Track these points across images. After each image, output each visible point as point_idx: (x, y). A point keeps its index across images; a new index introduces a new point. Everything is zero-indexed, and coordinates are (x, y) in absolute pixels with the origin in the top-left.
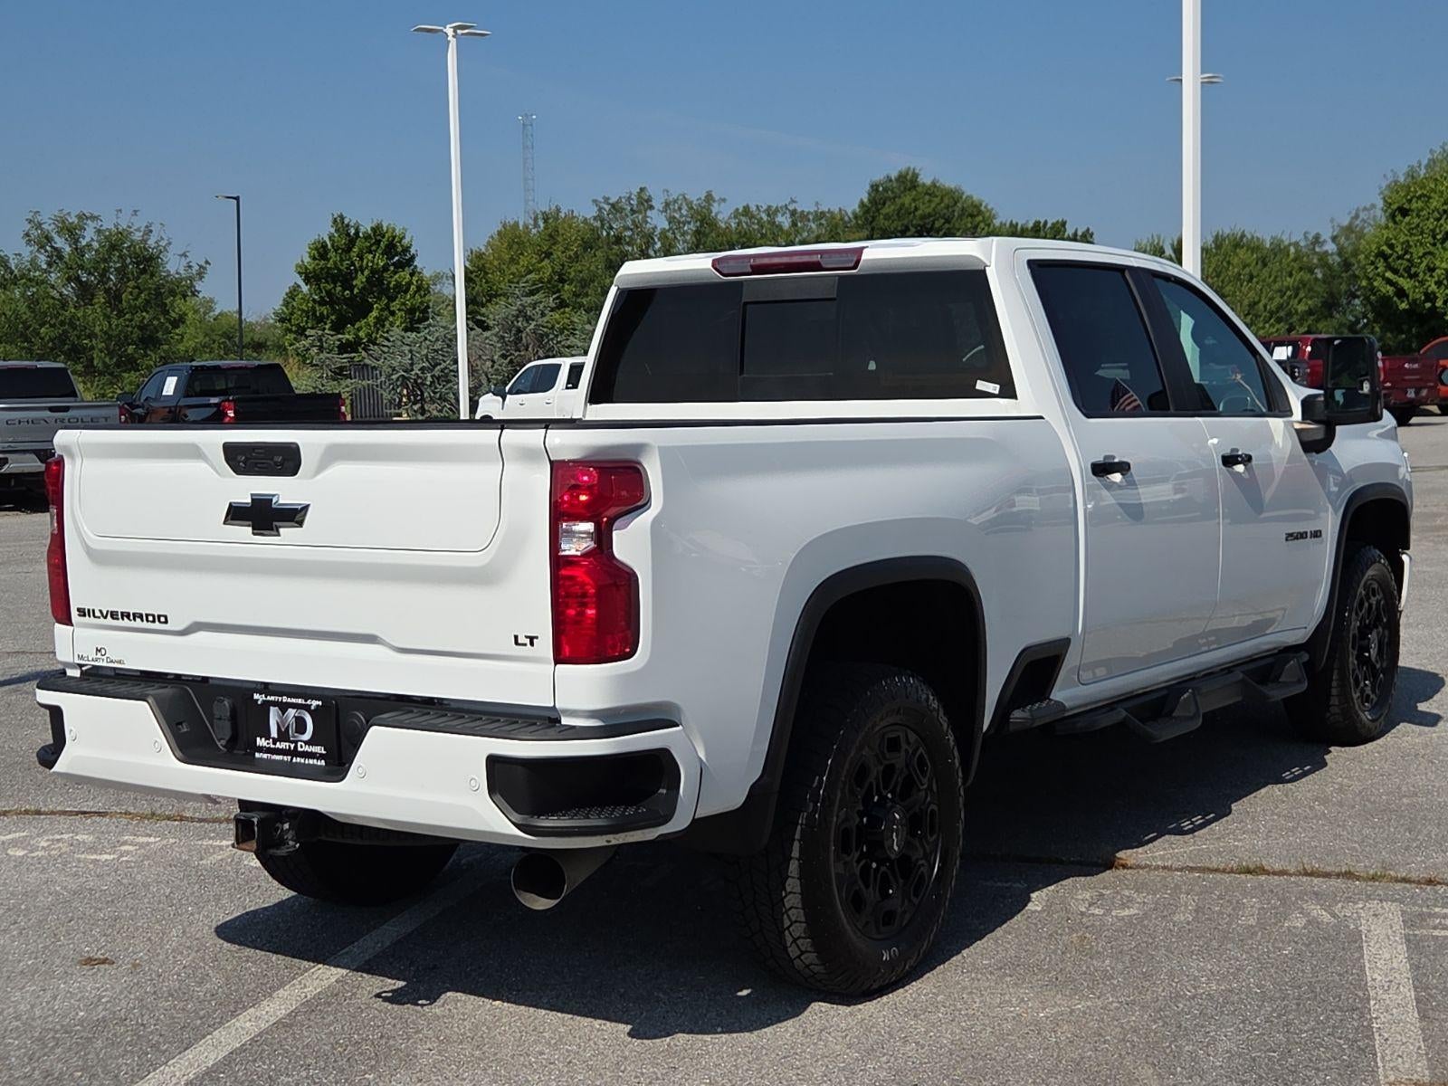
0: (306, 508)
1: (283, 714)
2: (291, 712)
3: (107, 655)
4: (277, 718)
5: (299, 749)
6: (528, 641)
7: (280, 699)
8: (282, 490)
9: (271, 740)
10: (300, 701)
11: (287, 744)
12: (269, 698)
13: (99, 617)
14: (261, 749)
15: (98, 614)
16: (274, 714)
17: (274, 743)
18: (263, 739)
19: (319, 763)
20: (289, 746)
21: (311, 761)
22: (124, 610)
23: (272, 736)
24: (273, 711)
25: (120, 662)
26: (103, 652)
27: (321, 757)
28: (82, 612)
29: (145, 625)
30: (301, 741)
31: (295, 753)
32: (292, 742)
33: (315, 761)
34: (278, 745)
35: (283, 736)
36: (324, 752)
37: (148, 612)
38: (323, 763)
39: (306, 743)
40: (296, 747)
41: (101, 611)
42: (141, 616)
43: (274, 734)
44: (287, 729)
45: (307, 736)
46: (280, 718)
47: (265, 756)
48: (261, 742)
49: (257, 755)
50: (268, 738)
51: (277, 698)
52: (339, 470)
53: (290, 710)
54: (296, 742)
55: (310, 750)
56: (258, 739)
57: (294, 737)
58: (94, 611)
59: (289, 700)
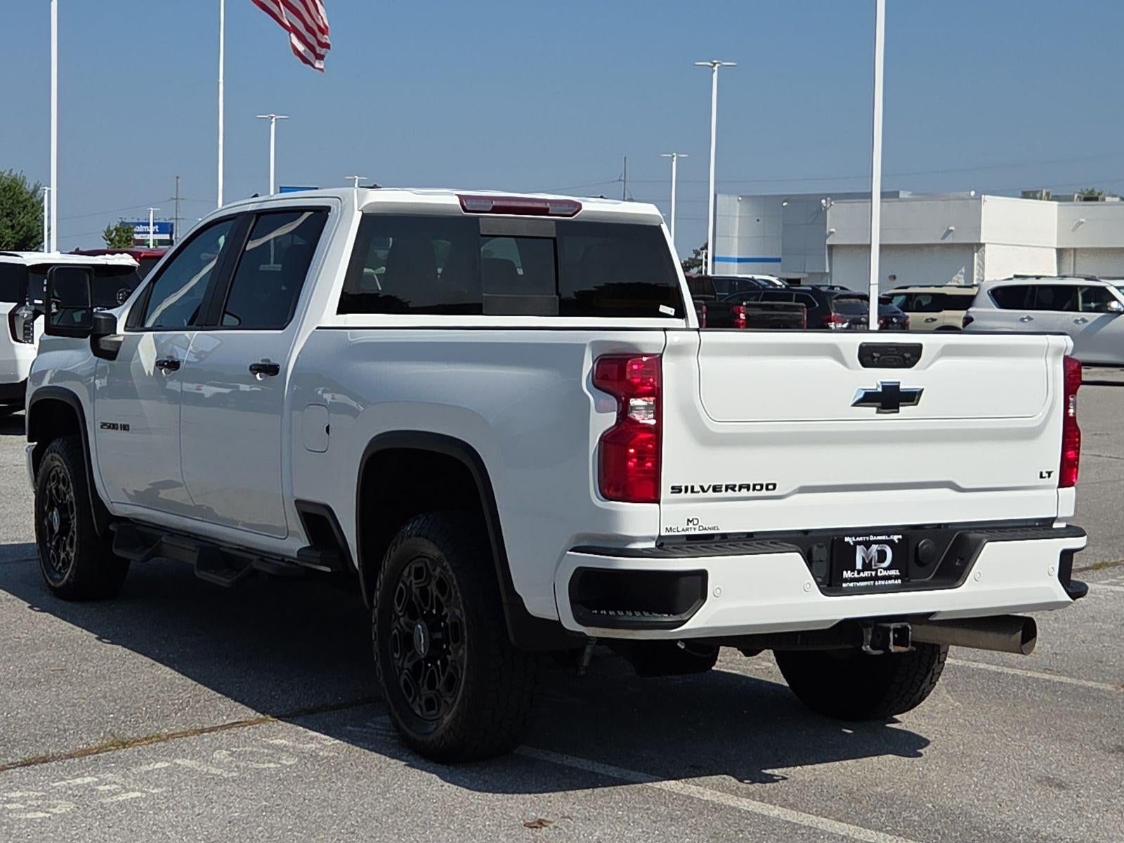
0: (922, 390)
1: (868, 549)
2: (875, 547)
3: (700, 524)
4: (862, 554)
5: (879, 574)
6: (1047, 475)
7: (868, 538)
8: (904, 378)
9: (856, 572)
10: (884, 538)
11: (870, 572)
12: (858, 539)
13: (698, 492)
14: (847, 580)
15: (697, 488)
16: (860, 551)
17: (859, 574)
18: (849, 572)
19: (896, 582)
20: (871, 574)
21: (890, 582)
22: (728, 483)
23: (857, 568)
24: (859, 549)
25: (714, 528)
26: (695, 522)
27: (896, 578)
28: (677, 490)
29: (751, 493)
30: (881, 568)
31: (877, 578)
32: (873, 570)
33: (893, 581)
34: (862, 574)
35: (867, 566)
36: (898, 574)
37: (755, 483)
38: (899, 581)
39: (885, 569)
40: (876, 574)
41: (702, 487)
42: (748, 487)
43: (859, 566)
44: (871, 561)
45: (886, 564)
46: (865, 553)
47: (851, 584)
48: (847, 574)
49: (844, 585)
50: (853, 569)
51: (864, 538)
52: (942, 362)
53: (873, 546)
54: (876, 570)
55: (887, 574)
56: (845, 572)
57: (875, 566)
58: (692, 487)
59: (875, 538)
